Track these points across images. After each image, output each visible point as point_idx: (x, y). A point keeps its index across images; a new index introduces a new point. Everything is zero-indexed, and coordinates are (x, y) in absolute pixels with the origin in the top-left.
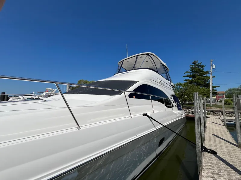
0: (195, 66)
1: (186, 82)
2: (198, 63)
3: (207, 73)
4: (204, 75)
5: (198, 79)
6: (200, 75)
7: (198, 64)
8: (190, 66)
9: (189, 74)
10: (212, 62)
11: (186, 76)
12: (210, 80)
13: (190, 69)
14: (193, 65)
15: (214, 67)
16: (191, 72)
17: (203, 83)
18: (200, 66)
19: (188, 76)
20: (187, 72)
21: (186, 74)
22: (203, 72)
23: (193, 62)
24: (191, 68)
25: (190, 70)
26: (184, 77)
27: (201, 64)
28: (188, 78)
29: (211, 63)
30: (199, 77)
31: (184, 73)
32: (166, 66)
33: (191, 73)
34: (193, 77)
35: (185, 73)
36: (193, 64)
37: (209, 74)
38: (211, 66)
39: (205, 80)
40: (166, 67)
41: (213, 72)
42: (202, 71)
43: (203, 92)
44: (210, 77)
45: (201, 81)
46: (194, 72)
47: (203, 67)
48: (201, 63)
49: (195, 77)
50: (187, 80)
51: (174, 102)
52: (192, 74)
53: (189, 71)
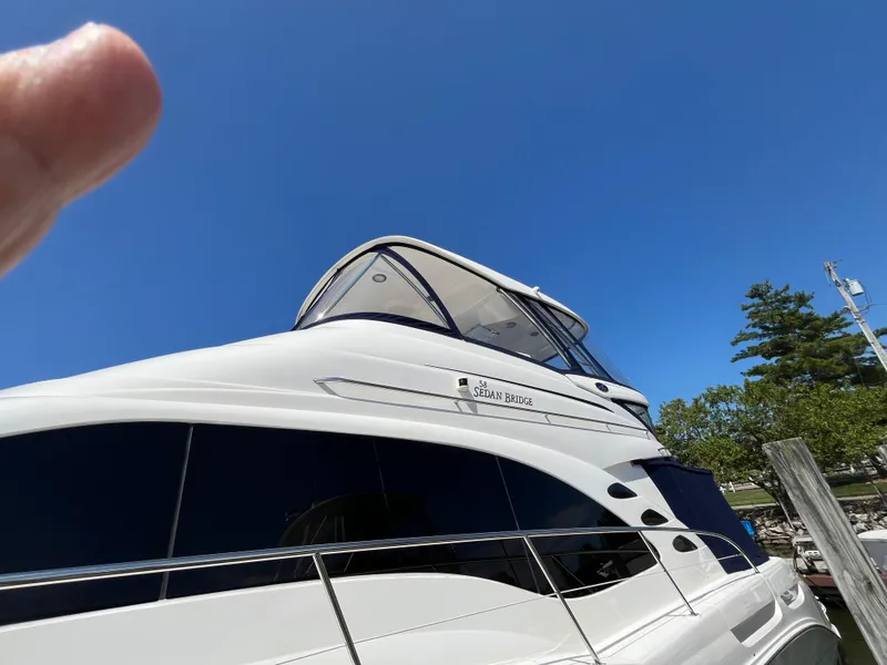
0: (766, 304)
1: (757, 378)
2: (772, 292)
3: (835, 321)
4: (831, 336)
5: (808, 353)
6: (811, 338)
7: (777, 294)
8: (745, 308)
9: (755, 343)
10: (833, 272)
11: (744, 355)
12: (868, 349)
13: (750, 321)
14: (757, 301)
15: (856, 288)
16: (760, 331)
17: (846, 367)
18: (787, 300)
19: (754, 352)
20: (743, 337)
21: (744, 346)
22: (818, 319)
23: (748, 291)
24: (752, 316)
25: (754, 326)
26: (735, 360)
27: (791, 293)
28: (759, 361)
29: (835, 277)
30: (808, 345)
31: (734, 344)
32: (545, 298)
33: (764, 336)
34: (781, 349)
35: (737, 341)
36: (752, 297)
37: (851, 324)
38: (842, 290)
39: (847, 352)
40: (545, 305)
41: (865, 310)
42: (809, 320)
43: (864, 412)
44: (861, 335)
45: (825, 362)
46: (773, 329)
47: (802, 300)
48: (787, 288)
49: (792, 350)
50: (756, 371)
51: (651, 518)
52: (766, 340)
53: (751, 330)
